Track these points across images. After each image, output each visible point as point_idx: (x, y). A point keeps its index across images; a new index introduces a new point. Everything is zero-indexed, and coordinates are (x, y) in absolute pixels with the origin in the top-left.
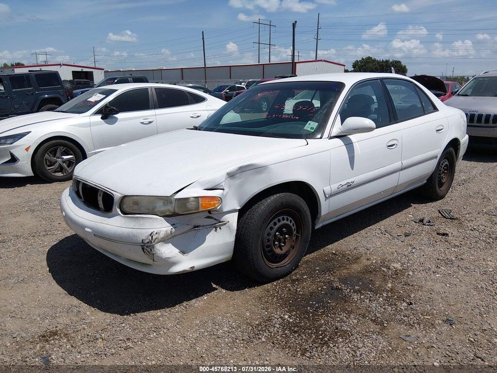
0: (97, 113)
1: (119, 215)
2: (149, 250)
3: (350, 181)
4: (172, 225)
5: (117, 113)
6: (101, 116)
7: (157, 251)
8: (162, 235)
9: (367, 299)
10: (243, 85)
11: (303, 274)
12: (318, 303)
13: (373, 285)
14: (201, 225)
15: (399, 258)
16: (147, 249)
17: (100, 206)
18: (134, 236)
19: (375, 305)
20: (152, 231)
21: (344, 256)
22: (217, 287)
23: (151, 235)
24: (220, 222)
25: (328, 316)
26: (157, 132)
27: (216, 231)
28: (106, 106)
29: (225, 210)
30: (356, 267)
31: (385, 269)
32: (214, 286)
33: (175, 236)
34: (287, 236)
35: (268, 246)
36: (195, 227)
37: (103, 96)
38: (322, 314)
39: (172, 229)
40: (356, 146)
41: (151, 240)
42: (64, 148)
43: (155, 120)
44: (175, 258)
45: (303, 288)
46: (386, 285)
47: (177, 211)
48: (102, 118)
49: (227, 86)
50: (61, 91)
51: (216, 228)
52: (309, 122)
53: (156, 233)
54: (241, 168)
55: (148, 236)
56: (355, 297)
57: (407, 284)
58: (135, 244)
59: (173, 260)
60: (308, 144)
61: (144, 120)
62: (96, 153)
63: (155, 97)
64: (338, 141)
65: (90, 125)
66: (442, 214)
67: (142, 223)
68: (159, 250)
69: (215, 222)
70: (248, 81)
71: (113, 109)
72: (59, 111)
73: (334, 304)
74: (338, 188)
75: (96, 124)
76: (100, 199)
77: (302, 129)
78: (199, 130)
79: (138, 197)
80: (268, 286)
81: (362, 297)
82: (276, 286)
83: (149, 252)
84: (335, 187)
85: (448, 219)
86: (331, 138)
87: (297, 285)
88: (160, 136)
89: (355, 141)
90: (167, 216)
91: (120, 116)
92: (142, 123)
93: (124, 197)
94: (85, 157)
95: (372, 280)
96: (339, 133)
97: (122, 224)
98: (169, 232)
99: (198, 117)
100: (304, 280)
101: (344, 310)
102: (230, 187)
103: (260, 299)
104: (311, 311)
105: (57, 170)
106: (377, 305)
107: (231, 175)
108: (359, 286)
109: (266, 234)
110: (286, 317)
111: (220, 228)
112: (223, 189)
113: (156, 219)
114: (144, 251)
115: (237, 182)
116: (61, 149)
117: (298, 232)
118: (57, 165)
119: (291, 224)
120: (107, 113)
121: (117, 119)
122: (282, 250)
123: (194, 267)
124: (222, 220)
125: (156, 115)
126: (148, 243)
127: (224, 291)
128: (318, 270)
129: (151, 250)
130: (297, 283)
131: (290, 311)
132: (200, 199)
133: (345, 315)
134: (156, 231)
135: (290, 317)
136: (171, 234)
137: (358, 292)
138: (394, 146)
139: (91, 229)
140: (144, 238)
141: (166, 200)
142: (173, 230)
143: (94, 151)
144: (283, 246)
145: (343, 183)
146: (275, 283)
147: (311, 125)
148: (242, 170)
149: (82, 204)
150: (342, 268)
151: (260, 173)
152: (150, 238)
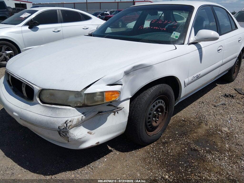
0: (26, 24)
1: (39, 104)
2: (65, 134)
3: (198, 74)
4: (82, 114)
5: (38, 25)
6: (28, 27)
7: (71, 135)
8: (74, 122)
9: (217, 158)
10: (108, 13)
11: (169, 138)
12: (185, 162)
13: (217, 145)
14: (104, 111)
15: (225, 123)
16: (63, 133)
17: (24, 95)
18: (51, 123)
19: (224, 164)
20: (66, 119)
21: (190, 122)
22: (113, 149)
23: (65, 123)
24: (118, 108)
25: (196, 175)
26: (63, 38)
27: (114, 115)
28: (31, 21)
29: (122, 100)
30: (201, 131)
31: (220, 133)
32: (110, 148)
33: (85, 121)
34: (160, 113)
35: (149, 122)
36: (99, 112)
37: (29, 14)
38: (191, 173)
39: (82, 117)
40: (204, 50)
41: (66, 127)
42: (6, 46)
43: (62, 30)
44: (85, 138)
45: (172, 149)
46: (225, 145)
47: (86, 102)
48: (29, 28)
49: (100, 13)
50: (7, 12)
51: (115, 112)
52: (174, 32)
53: (70, 121)
54: (134, 67)
55: (63, 124)
56: (209, 157)
57: (237, 144)
58: (53, 129)
59: (83, 140)
60: (176, 49)
61: (55, 29)
62: (26, 50)
63: (61, 16)
64: (194, 47)
65: (22, 32)
66: (237, 92)
67: (57, 112)
68: (73, 134)
69: (114, 108)
70: (110, 10)
71: (36, 23)
72: (2, 23)
73: (196, 164)
74: (192, 79)
75: (25, 31)
76: (24, 89)
77: (169, 37)
78: (93, 36)
79: (54, 91)
80: (147, 148)
81: (213, 156)
82: (153, 148)
83: (64, 136)
84: (190, 78)
85: (242, 94)
86: (189, 44)
87: (167, 146)
88: (65, 40)
89: (203, 47)
90: (78, 107)
91: (40, 27)
92: (54, 31)
93: (43, 90)
94: (19, 52)
95: (215, 142)
96: (195, 41)
97: (41, 112)
98: (80, 119)
99: (87, 28)
100: (170, 143)
101: (205, 169)
102: (126, 82)
103: (144, 160)
104: (183, 170)
105: (3, 60)
106: (226, 164)
107: (127, 73)
108: (208, 147)
109: (148, 114)
110: (167, 177)
111: (118, 113)
112: (122, 85)
113: (69, 109)
114: (60, 135)
115: (131, 78)
116: (4, 47)
117: (166, 110)
118: (3, 57)
119: (163, 105)
120: (32, 25)
121: (38, 28)
122: (156, 123)
123: (99, 142)
124: (119, 106)
125: (62, 27)
126: (63, 129)
127: (118, 153)
128: (177, 134)
129: (66, 134)
130: (166, 145)
131: (168, 172)
132: (105, 93)
133: (207, 174)
134: (70, 119)
135: (169, 177)
136: (82, 120)
137: (209, 152)
138: (220, 51)
139: (17, 114)
140: (60, 125)
141: (78, 94)
142: (84, 117)
143: (25, 49)
144: (157, 120)
145: (195, 75)
146: (152, 146)
147: (175, 35)
148: (135, 68)
149: (11, 91)
150: (193, 132)
151: (147, 70)
152: (65, 125)
